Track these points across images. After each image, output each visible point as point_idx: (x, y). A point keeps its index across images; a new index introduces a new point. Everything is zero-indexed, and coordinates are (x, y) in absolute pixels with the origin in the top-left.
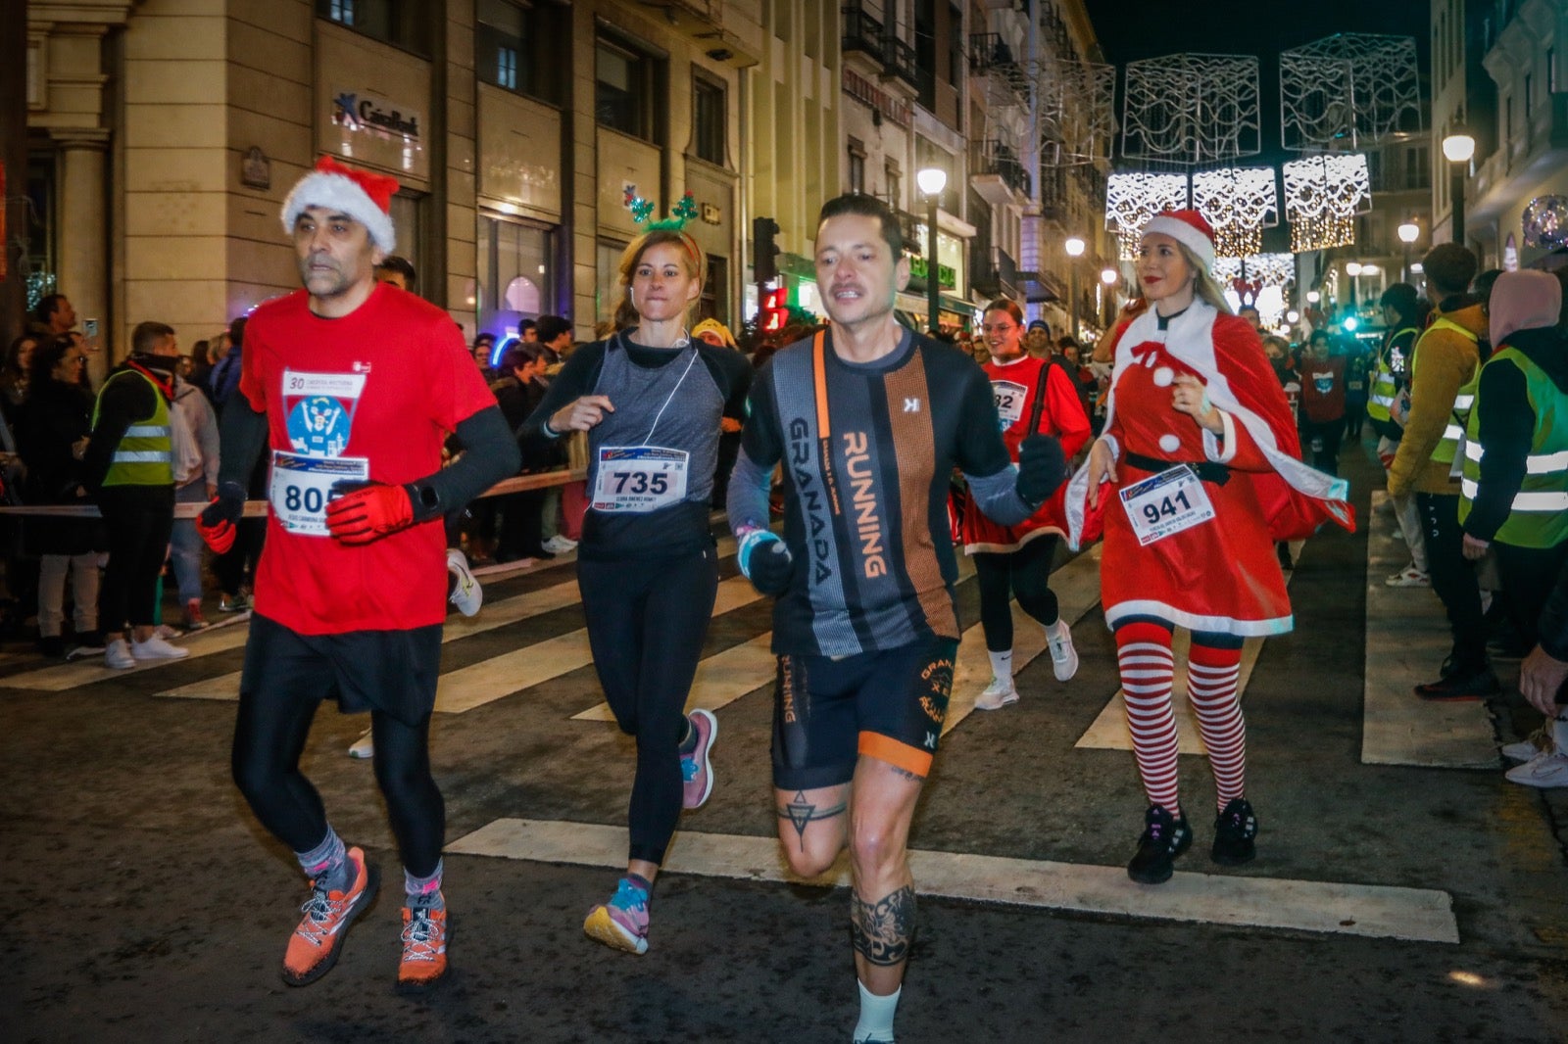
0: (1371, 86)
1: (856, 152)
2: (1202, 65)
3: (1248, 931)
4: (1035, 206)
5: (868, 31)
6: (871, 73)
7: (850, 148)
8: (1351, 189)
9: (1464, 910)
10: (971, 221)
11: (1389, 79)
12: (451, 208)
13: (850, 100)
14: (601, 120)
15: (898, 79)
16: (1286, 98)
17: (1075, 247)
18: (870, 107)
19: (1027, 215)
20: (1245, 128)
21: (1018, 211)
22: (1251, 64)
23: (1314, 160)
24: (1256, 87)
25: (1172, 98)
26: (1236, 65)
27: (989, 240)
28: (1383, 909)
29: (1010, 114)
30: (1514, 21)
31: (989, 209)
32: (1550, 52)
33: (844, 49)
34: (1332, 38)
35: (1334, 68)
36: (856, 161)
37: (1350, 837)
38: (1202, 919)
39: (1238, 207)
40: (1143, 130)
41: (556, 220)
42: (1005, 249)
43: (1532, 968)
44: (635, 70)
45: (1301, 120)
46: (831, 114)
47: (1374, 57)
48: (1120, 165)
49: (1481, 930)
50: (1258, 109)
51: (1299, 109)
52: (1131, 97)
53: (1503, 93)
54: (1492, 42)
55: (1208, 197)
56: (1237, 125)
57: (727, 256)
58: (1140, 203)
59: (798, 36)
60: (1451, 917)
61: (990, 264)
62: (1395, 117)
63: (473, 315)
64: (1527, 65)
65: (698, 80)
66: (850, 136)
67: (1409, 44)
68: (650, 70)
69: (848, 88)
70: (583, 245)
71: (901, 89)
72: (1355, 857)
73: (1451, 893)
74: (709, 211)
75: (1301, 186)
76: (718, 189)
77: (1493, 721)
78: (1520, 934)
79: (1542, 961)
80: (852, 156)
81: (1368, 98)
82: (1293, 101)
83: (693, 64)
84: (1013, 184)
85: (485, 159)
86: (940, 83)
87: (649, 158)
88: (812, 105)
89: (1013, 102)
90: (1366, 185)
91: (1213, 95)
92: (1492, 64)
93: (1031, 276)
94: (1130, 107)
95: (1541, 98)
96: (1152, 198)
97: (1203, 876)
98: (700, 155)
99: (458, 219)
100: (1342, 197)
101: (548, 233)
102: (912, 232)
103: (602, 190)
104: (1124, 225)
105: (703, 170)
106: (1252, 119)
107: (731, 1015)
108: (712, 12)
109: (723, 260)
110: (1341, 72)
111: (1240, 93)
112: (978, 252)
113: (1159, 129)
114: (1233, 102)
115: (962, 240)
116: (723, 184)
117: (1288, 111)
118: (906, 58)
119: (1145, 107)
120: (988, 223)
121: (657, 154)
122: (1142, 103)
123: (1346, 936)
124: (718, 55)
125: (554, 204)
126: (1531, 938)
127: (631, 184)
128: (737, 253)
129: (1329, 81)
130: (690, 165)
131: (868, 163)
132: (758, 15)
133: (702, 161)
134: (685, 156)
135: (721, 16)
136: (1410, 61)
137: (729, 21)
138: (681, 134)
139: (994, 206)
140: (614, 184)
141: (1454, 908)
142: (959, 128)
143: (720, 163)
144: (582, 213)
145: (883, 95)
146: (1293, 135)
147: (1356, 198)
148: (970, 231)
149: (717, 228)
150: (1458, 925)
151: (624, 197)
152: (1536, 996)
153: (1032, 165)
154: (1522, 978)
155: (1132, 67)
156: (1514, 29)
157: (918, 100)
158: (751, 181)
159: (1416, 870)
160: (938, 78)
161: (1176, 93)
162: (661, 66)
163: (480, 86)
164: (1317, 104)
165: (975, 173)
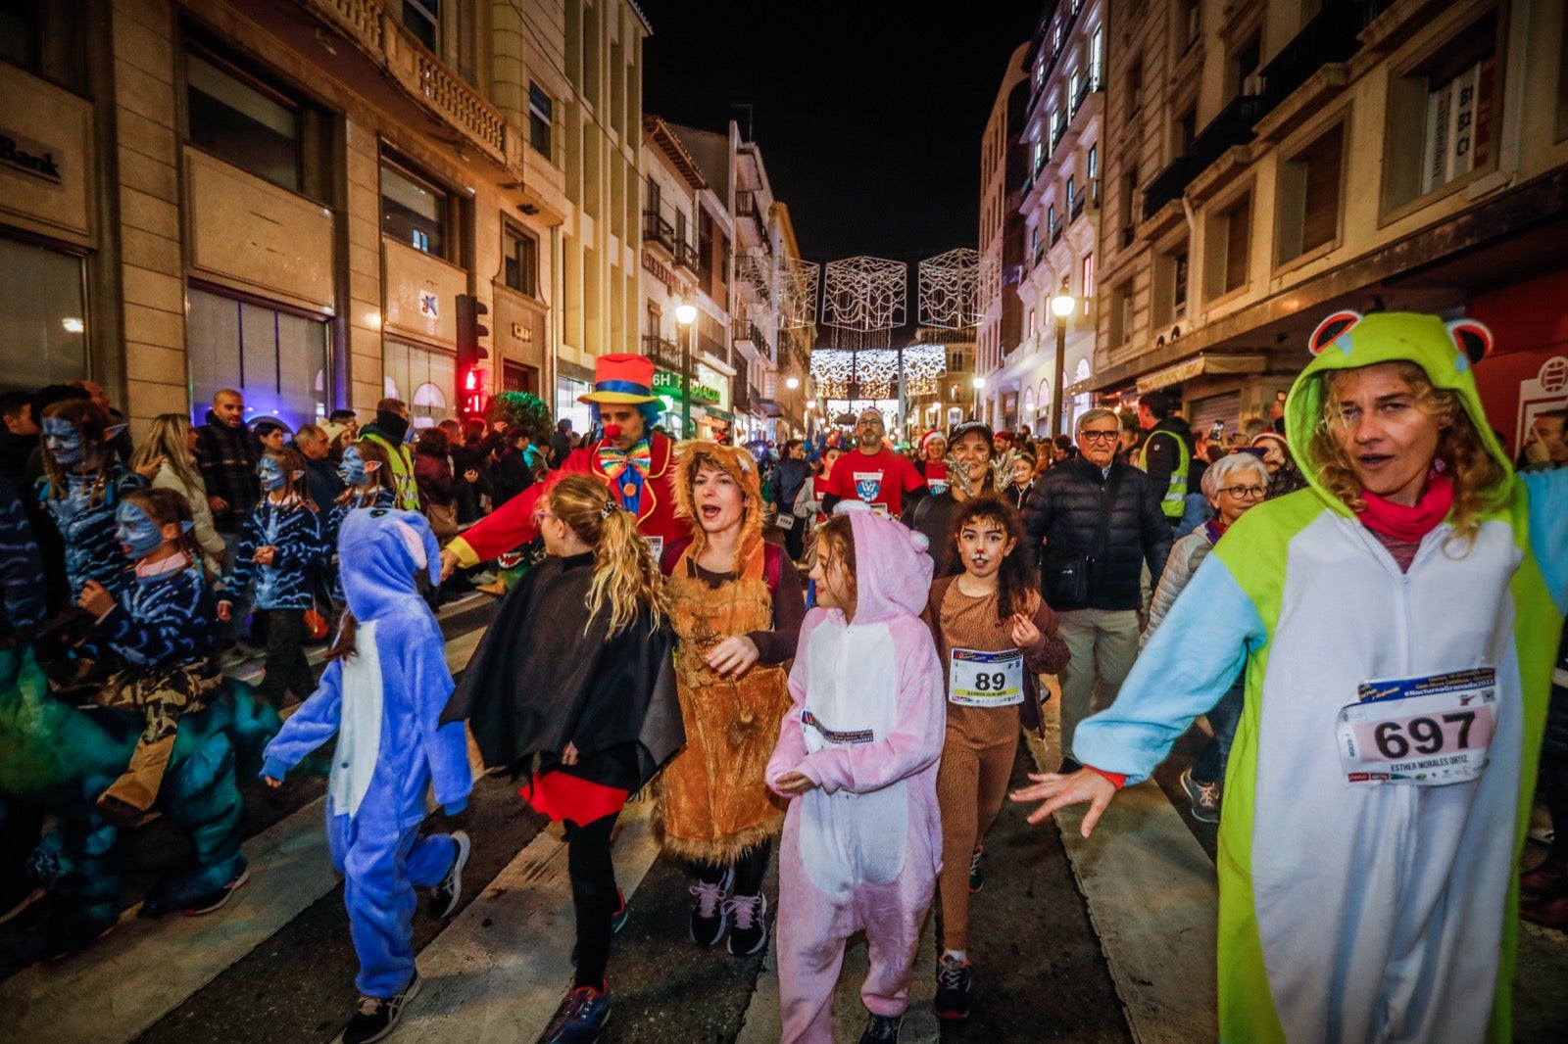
1: (653, 310)
2: (873, 265)
4: (774, 366)
5: (665, 232)
6: (666, 261)
7: (649, 307)
8: (936, 364)
10: (733, 366)
12: (128, 271)
13: (650, 275)
14: (387, 230)
15: (684, 267)
16: (922, 291)
17: (792, 383)
18: (665, 282)
20: (897, 309)
21: (763, 367)
22: (903, 268)
23: (918, 347)
24: (904, 283)
25: (852, 287)
26: (893, 268)
27: (745, 379)
29: (760, 308)
30: (1043, 262)
31: (746, 363)
33: (644, 239)
34: (953, 252)
35: (953, 273)
36: (654, 318)
39: (879, 371)
40: (836, 306)
41: (329, 311)
42: (755, 386)
44: (443, 205)
45: (931, 306)
46: (632, 280)
48: (818, 345)
50: (905, 297)
51: (930, 298)
52: (829, 285)
54: (1023, 278)
55: (863, 364)
56: (892, 306)
57: (540, 367)
58: (828, 366)
59: (605, 220)
61: (746, 394)
63: (183, 389)
65: (507, 225)
66: (649, 300)
68: (456, 206)
69: (647, 265)
70: (364, 337)
71: (688, 276)
74: (519, 330)
76: (530, 314)
80: (651, 314)
82: (926, 293)
83: (502, 212)
84: (760, 350)
86: (716, 280)
87: (456, 278)
88: (616, 271)
89: (761, 303)
90: (944, 362)
91: (878, 288)
92: (1022, 292)
93: (769, 402)
94: (828, 292)
96: (834, 364)
98: (508, 283)
100: (932, 368)
101: (322, 323)
104: (819, 378)
105: (513, 297)
106: (902, 303)
108: (509, 163)
109: (536, 370)
110: (954, 279)
111: (894, 286)
112: (739, 384)
113: (845, 307)
114: (890, 293)
115: (728, 377)
116: (534, 312)
118: (692, 257)
119: (836, 292)
120: (746, 370)
121: (465, 276)
122: (834, 289)
124: (528, 209)
127: (431, 296)
128: (548, 366)
130: (497, 290)
131: (662, 319)
132: (562, 185)
133: (511, 289)
134: (493, 282)
135: (521, 171)
137: (528, 177)
138: (489, 262)
139: (749, 361)
140: (408, 290)
142: (727, 310)
143: (533, 296)
144: (363, 311)
145: (675, 278)
146: (925, 313)
147: (938, 369)
148: (733, 372)
149: (530, 344)
151: (422, 305)
153: (771, 339)
155: (829, 266)
156: (1043, 266)
157: (700, 286)
158: (561, 314)
160: (713, 277)
161: (856, 286)
162: (467, 204)
163: (187, 150)
164: (940, 296)
165: (736, 339)
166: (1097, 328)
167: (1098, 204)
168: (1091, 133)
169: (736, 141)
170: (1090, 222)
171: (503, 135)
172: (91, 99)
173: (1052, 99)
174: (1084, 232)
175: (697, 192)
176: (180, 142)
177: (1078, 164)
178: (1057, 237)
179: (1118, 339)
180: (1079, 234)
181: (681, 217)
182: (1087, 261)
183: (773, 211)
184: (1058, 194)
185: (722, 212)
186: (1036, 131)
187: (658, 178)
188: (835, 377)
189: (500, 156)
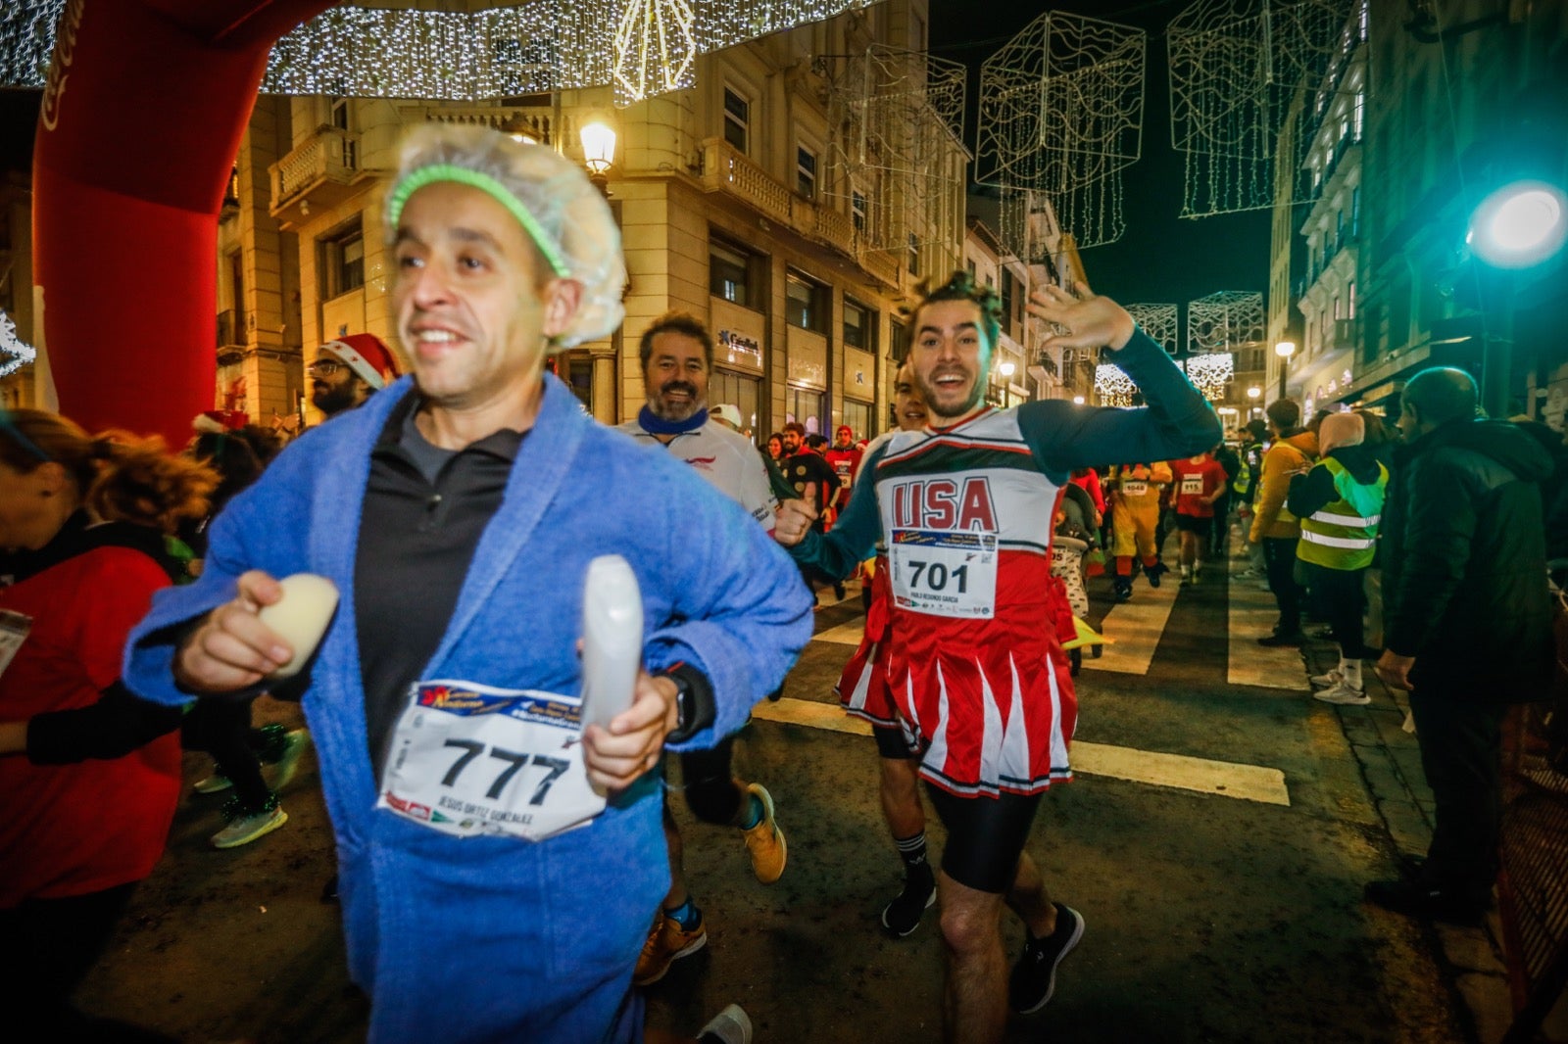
0: (1237, 318)
2: (1148, 309)
3: (1162, 789)
4: (1060, 381)
8: (1223, 371)
9: (1292, 784)
10: (1027, 388)
11: (1247, 315)
12: (774, 385)
14: (847, 340)
16: (1191, 325)
19: (1055, 386)
20: (1169, 341)
21: (1051, 384)
22: (1174, 309)
23: (1206, 356)
24: (1175, 320)
26: (1165, 309)
28: (1242, 780)
31: (1036, 383)
32: (1336, 299)
34: (1215, 294)
35: (1219, 308)
37: (1221, 731)
38: (1134, 779)
41: (824, 390)
43: (1338, 826)
44: (863, 317)
45: (1199, 337)
47: (1239, 303)
48: (1102, 361)
49: (1303, 797)
50: (1176, 331)
51: (1198, 331)
53: (1309, 321)
54: (1303, 294)
56: (1165, 339)
58: (1113, 379)
60: (1284, 788)
62: (1250, 334)
64: (1322, 306)
65: (893, 322)
67: (1259, 296)
68: (870, 316)
70: (837, 401)
72: (1225, 744)
73: (1282, 770)
75: (1196, 371)
77: (1304, 661)
78: (1327, 803)
79: (1342, 822)
81: (1235, 324)
82: (1195, 326)
83: (891, 314)
84: (1049, 371)
85: (790, 360)
86: (1014, 321)
87: (869, 359)
90: (1231, 369)
91: (1152, 325)
92: (1303, 305)
95: (1330, 323)
97: (1136, 751)
98: (894, 359)
99: (777, 389)
100: (1218, 375)
101: (820, 396)
102: (997, 394)
103: (846, 375)
104: (1103, 389)
106: (1173, 336)
107: (863, 826)
108: (899, 287)
110: (1221, 311)
111: (1167, 323)
114: (1163, 328)
117: (1192, 332)
120: (1036, 389)
121: (874, 357)
123: (1221, 796)
124: (904, 310)
125: (822, 381)
126: (1334, 806)
127: (860, 372)
129: (1215, 316)
130: (889, 362)
134: (887, 359)
135: (903, 288)
136: (1259, 305)
137: (909, 293)
138: (885, 348)
139: (1039, 381)
140: (852, 372)
141: (1286, 781)
142: (1022, 343)
144: (836, 386)
146: (1194, 344)
147: (1225, 376)
148: (1028, 393)
150: (1289, 794)
151: (857, 378)
152: (1341, 847)
153: (1059, 361)
154: (1330, 833)
156: (1316, 286)
159: (1261, 755)
162: (876, 315)
163: (789, 326)
164: (1207, 328)
165: (1030, 365)
166: (1356, 344)
167: (1358, 240)
168: (1353, 178)
169: (1031, 201)
170: (1350, 254)
171: (898, 273)
172: (765, 314)
173: (1327, 136)
174: (1346, 263)
175: (1001, 258)
176: (787, 322)
177: (1345, 200)
178: (1327, 264)
179: (1370, 356)
180: (1345, 262)
181: (989, 280)
182: (1352, 286)
183: (1060, 242)
184: (1330, 222)
185: (1019, 265)
186: (1315, 161)
187: (974, 258)
188: (1119, 388)
189: (896, 286)
